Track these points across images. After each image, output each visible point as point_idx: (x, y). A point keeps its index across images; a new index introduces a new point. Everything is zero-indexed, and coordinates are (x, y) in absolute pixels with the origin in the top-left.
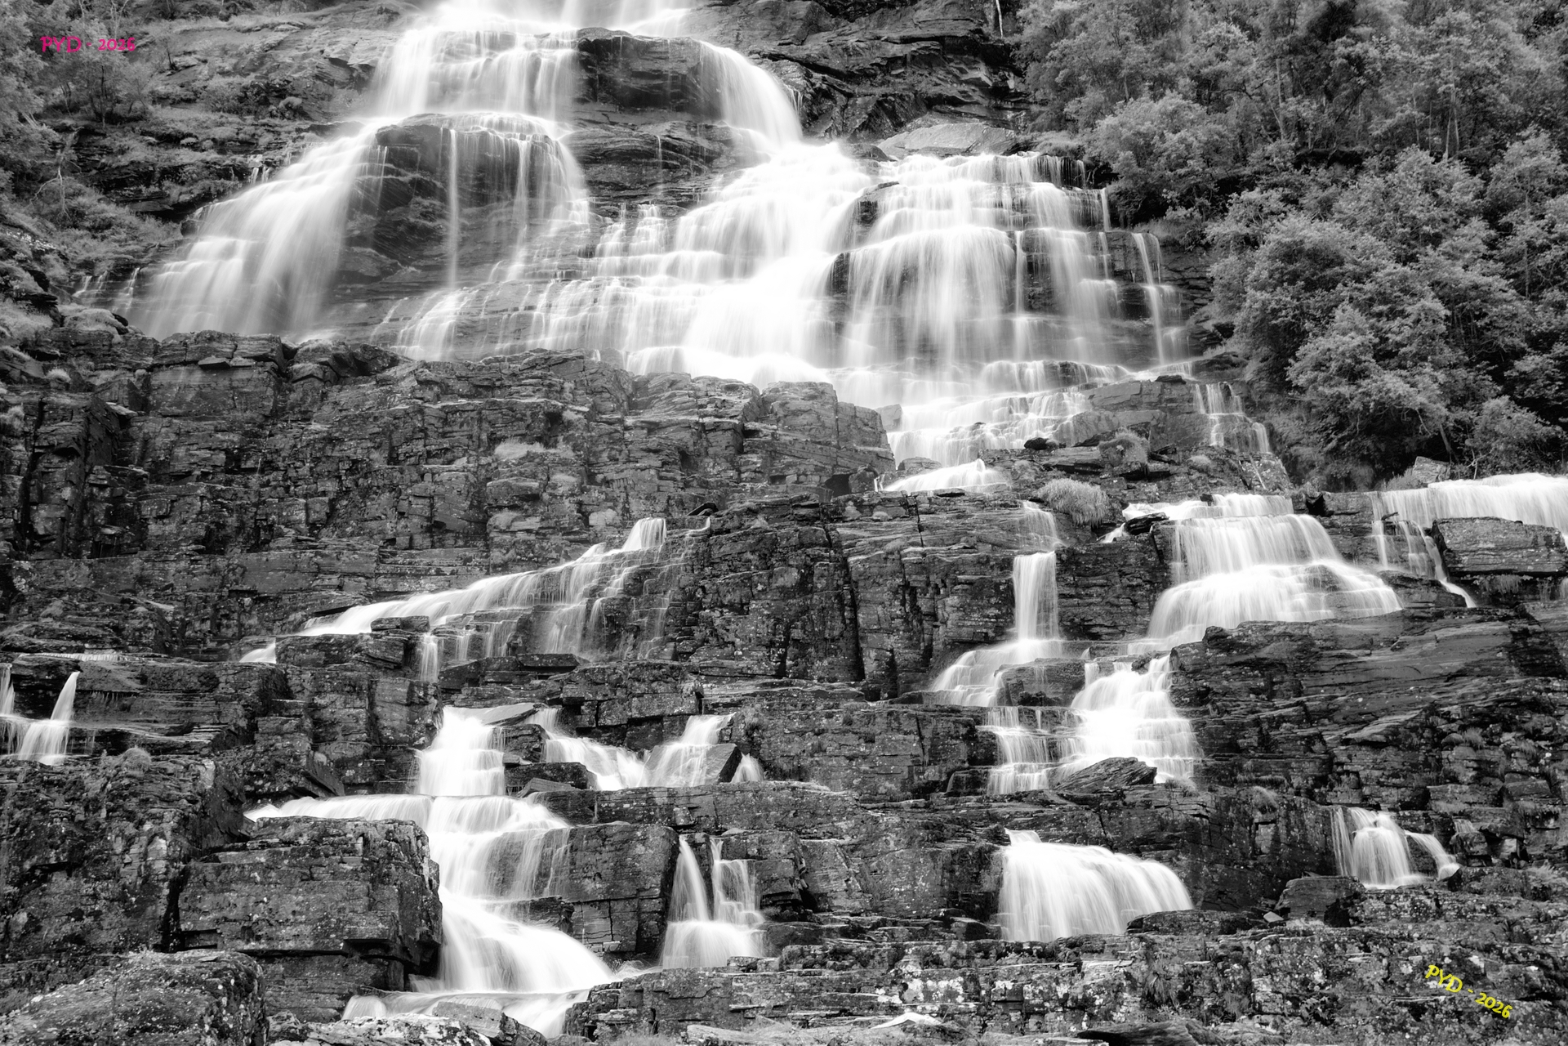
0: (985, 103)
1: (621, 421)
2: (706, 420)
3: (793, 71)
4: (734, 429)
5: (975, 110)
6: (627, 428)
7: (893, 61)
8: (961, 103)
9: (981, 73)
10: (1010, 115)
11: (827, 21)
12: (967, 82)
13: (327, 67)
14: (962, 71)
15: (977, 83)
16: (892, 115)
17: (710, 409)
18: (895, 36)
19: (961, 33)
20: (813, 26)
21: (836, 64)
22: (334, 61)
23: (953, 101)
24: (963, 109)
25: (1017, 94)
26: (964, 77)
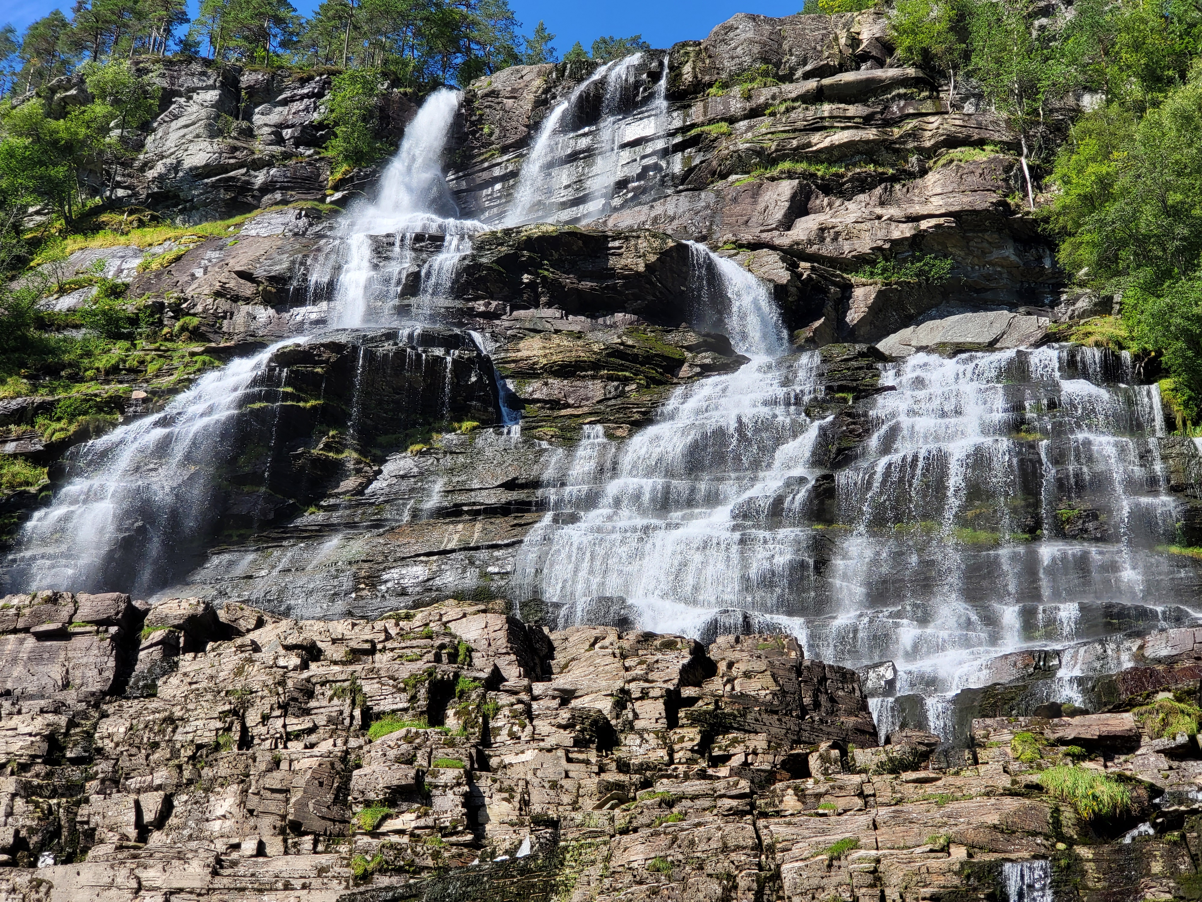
2: (633, 686)
3: (774, 261)
4: (667, 696)
6: (535, 698)
7: (900, 243)
9: (1009, 252)
11: (819, 201)
12: (992, 264)
13: (231, 281)
15: (1004, 263)
18: (900, 214)
19: (981, 206)
20: (801, 208)
22: (241, 274)
25: (1055, 275)
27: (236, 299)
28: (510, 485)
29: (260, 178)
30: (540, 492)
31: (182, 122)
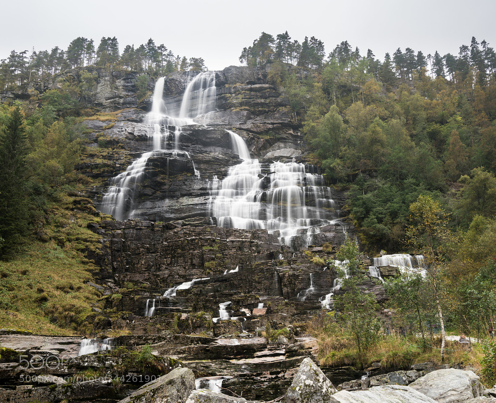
0: (293, 139)
1: (226, 241)
2: (244, 240)
3: (245, 133)
4: (249, 242)
5: (290, 141)
6: (227, 242)
7: (270, 129)
8: (287, 139)
9: (291, 132)
10: (299, 142)
11: (252, 116)
12: (288, 134)
13: (129, 135)
14: (287, 131)
15: (291, 134)
16: (269, 143)
17: (243, 237)
18: (269, 122)
19: (286, 122)
20: (249, 118)
21: (255, 130)
22: (129, 133)
23: (284, 139)
24: (287, 141)
25: (300, 137)
26: (287, 133)
27: (130, 139)
28: (201, 189)
29: (122, 101)
30: (207, 191)
31: (100, 84)
